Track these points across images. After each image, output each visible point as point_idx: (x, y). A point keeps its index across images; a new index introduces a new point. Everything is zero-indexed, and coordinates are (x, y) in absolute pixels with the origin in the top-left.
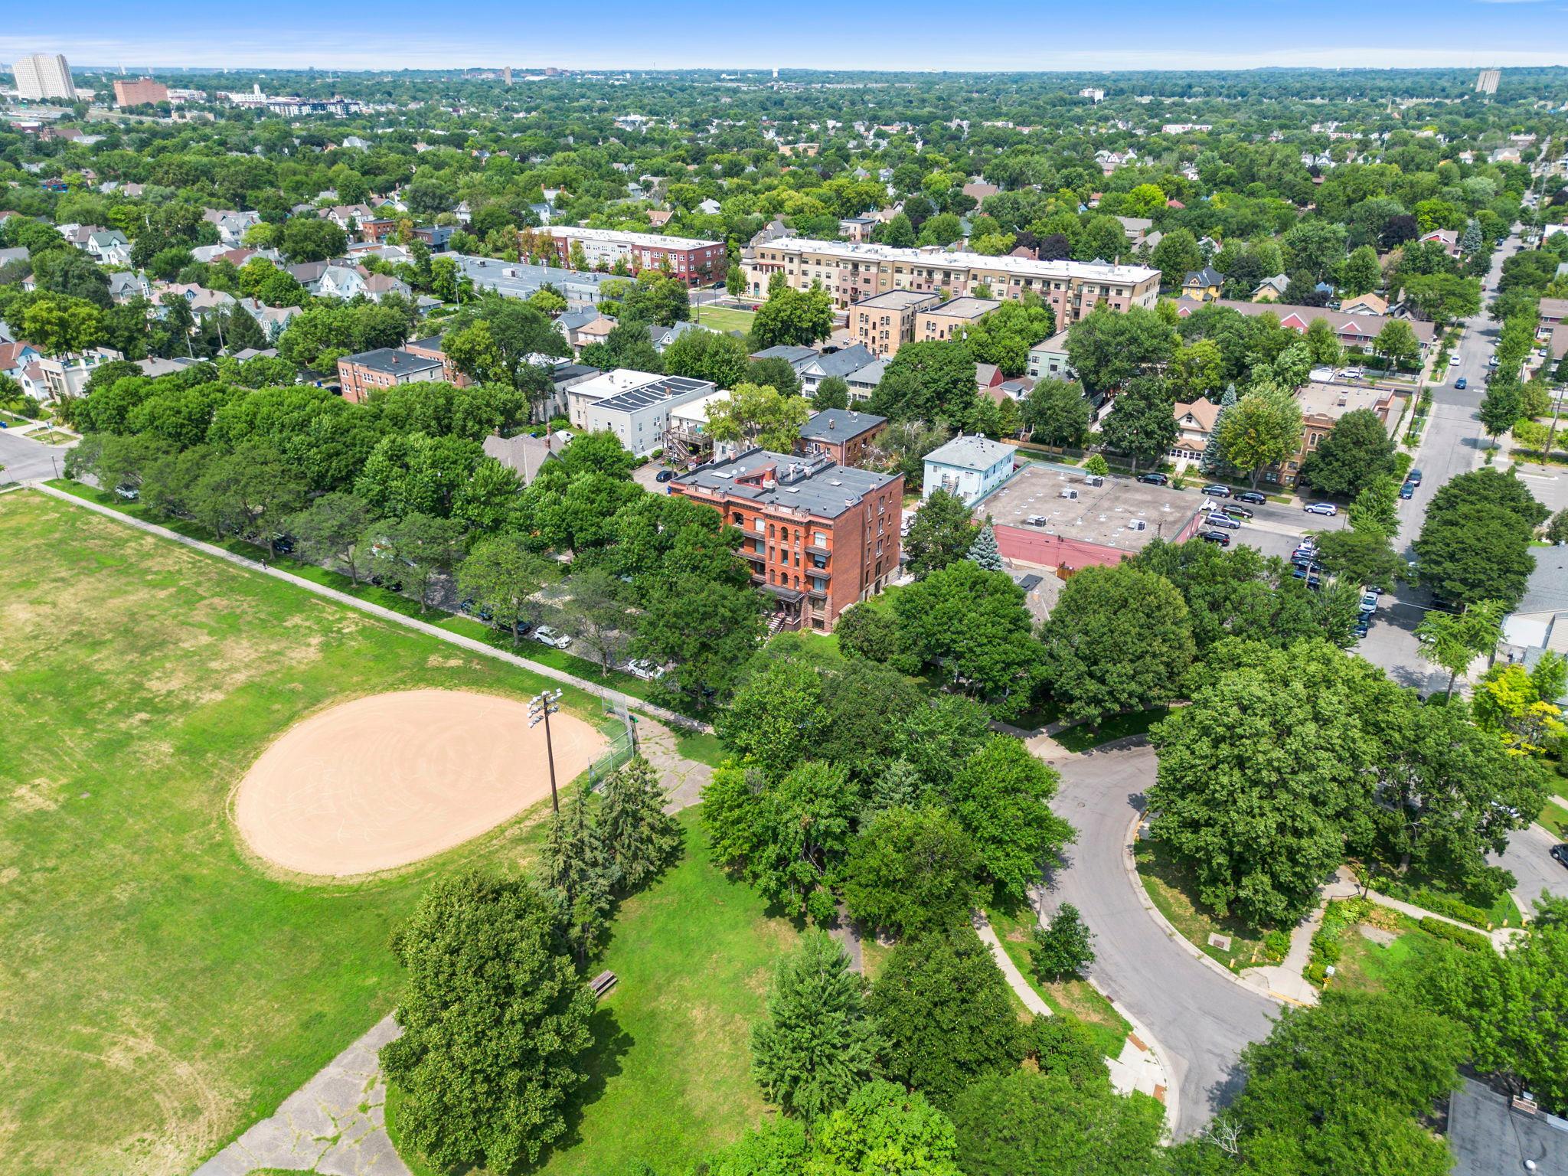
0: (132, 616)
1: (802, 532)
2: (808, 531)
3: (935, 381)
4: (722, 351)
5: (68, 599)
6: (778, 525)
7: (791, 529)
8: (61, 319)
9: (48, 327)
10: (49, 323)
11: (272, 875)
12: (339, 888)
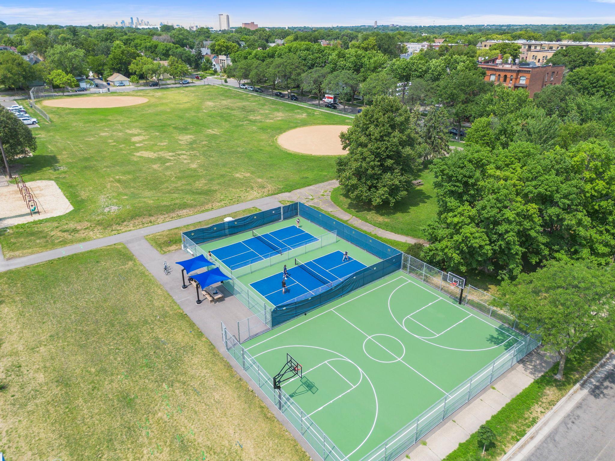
0: (244, 106)
1: (514, 75)
2: (517, 75)
3: (574, 61)
4: (471, 52)
5: (224, 102)
6: (502, 74)
7: (509, 75)
8: (227, 46)
9: (223, 48)
10: (224, 47)
11: (291, 152)
12: (313, 156)
